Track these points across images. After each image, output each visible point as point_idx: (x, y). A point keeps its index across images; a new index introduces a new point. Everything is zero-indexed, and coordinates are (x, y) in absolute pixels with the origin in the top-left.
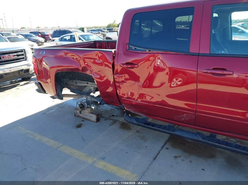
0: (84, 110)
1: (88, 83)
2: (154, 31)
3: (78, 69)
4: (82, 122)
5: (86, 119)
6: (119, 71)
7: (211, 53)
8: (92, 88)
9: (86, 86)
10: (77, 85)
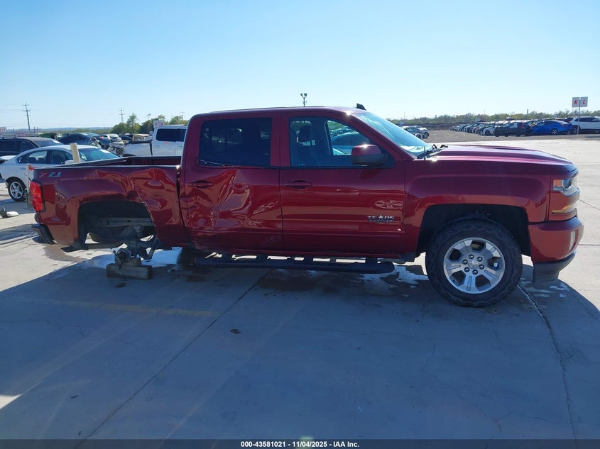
0: (127, 262)
1: (129, 221)
2: (231, 143)
3: (120, 196)
4: (124, 282)
5: (130, 278)
6: (187, 193)
7: (292, 165)
8: (138, 229)
9: (126, 226)
10: (109, 226)
